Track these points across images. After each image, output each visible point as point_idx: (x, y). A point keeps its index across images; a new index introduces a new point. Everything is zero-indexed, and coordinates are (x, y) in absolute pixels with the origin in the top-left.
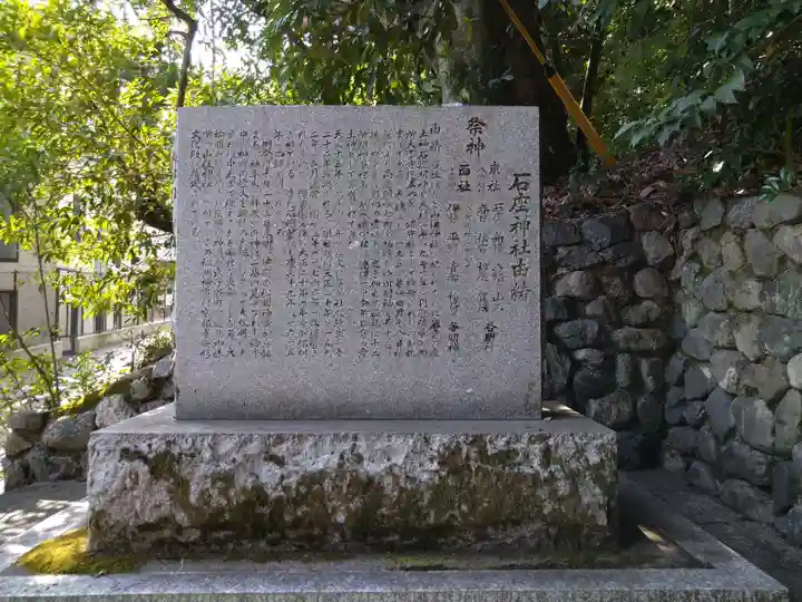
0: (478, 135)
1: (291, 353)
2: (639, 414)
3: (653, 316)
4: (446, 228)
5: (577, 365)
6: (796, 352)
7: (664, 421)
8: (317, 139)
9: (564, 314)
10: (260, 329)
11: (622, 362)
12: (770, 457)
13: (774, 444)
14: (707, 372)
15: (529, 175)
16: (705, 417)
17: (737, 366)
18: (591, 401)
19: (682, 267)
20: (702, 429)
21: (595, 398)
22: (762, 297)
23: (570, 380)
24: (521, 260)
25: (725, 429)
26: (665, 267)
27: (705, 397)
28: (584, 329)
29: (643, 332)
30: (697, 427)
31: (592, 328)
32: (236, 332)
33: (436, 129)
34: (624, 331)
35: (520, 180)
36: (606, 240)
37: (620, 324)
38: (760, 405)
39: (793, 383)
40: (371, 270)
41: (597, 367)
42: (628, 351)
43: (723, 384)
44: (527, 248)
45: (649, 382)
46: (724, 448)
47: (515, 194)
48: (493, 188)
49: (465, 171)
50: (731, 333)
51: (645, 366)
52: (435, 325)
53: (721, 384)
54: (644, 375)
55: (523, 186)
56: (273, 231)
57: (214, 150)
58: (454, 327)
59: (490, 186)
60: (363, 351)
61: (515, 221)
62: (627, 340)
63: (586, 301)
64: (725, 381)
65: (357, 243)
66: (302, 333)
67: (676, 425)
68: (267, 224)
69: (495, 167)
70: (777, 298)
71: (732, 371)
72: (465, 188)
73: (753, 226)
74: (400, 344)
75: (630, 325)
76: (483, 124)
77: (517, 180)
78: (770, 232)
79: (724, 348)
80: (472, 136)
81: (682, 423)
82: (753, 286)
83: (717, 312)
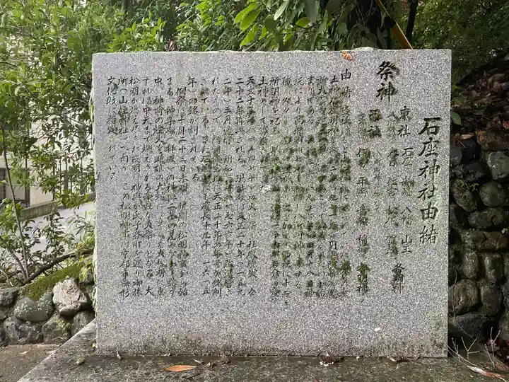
0: (389, 79)
1: (206, 292)
4: (356, 172)
8: (229, 86)
10: (177, 269)
15: (438, 119)
24: (430, 204)
32: (154, 272)
33: (347, 74)
35: (431, 124)
40: (283, 214)
45: (490, 274)
47: (425, 137)
48: (403, 132)
49: (375, 115)
51: (487, 261)
52: (345, 266)
54: (487, 268)
55: (434, 130)
56: (189, 176)
57: (129, 97)
58: (364, 269)
59: (400, 131)
60: (275, 291)
61: (424, 165)
65: (269, 187)
66: (217, 273)
68: (183, 169)
69: (405, 112)
72: (376, 133)
74: (310, 284)
76: (394, 68)
77: (427, 124)
80: (382, 81)
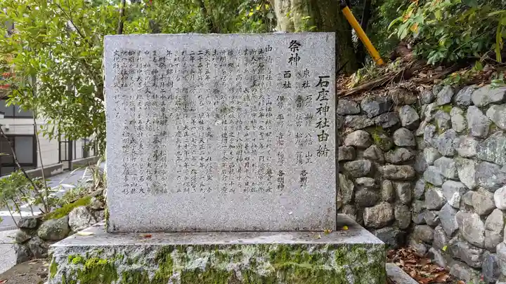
0: (296, 52)
1: (179, 191)
2: (396, 216)
3: (405, 157)
4: (276, 111)
5: (358, 187)
6: (501, 185)
7: (412, 222)
8: (193, 56)
9: (350, 156)
10: (159, 176)
11: (386, 185)
12: (481, 250)
13: (484, 242)
14: (440, 194)
15: (328, 77)
16: (439, 221)
17: (460, 191)
18: (367, 209)
19: (424, 128)
20: (436, 228)
21: (369, 206)
22: (478, 149)
23: (354, 197)
24: (323, 131)
25: (452, 230)
26: (413, 127)
27: (438, 209)
28: (362, 165)
29: (399, 167)
30: (433, 227)
31: (367, 165)
32: (145, 178)
33: (269, 48)
34: (387, 166)
35: (323, 80)
36: (376, 111)
37: (385, 163)
38: (475, 216)
39: (498, 205)
40: (229, 138)
41: (370, 189)
42: (390, 179)
43: (451, 202)
44: (327, 124)
45: (403, 198)
46: (451, 242)
47: (320, 89)
48: (305, 85)
49: (287, 74)
50: (456, 171)
51: (400, 187)
52: (269, 172)
53: (449, 202)
54: (399, 193)
55: (325, 84)
56: (167, 115)
57: (128, 64)
58: (281, 173)
60: (224, 189)
61: (319, 107)
62: (389, 172)
63: (364, 149)
64: (452, 199)
65: (220, 121)
66: (186, 178)
67: (420, 224)
68: (163, 110)
69: (306, 72)
70: (488, 151)
71: (457, 194)
72: (288, 86)
73: (472, 104)
74: (247, 184)
75: (391, 163)
76: (300, 45)
77: (321, 80)
78: (484, 109)
79: (451, 179)
80: (292, 52)
81: (424, 223)
82: (472, 142)
83: (447, 156)
